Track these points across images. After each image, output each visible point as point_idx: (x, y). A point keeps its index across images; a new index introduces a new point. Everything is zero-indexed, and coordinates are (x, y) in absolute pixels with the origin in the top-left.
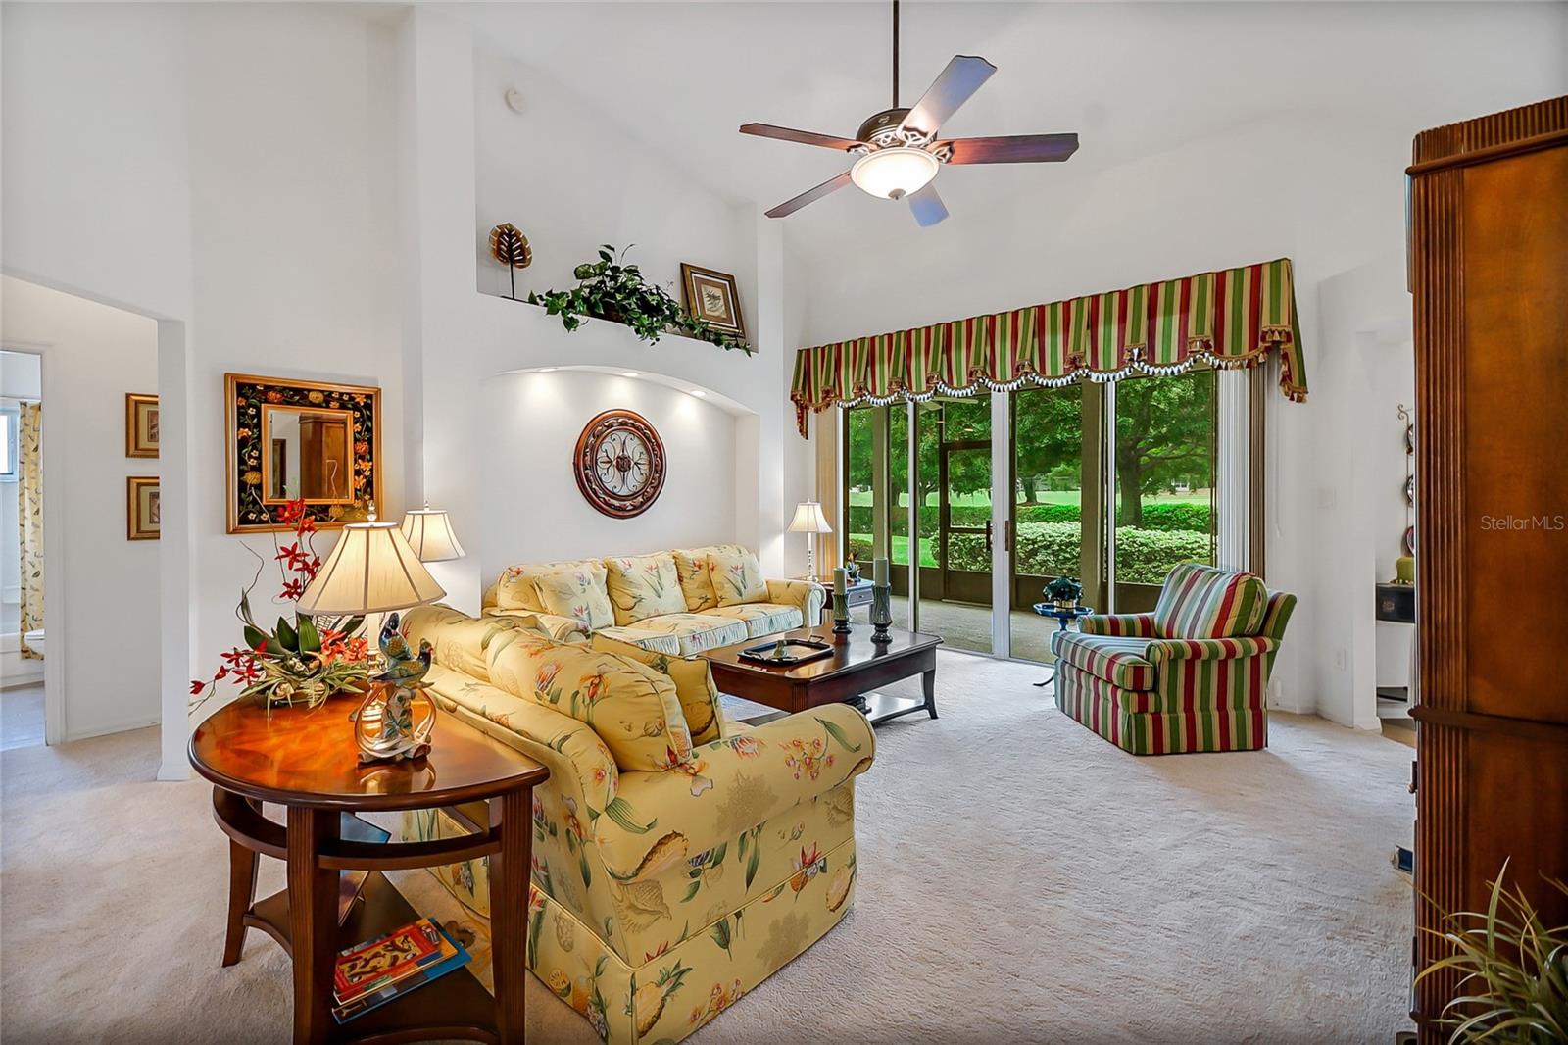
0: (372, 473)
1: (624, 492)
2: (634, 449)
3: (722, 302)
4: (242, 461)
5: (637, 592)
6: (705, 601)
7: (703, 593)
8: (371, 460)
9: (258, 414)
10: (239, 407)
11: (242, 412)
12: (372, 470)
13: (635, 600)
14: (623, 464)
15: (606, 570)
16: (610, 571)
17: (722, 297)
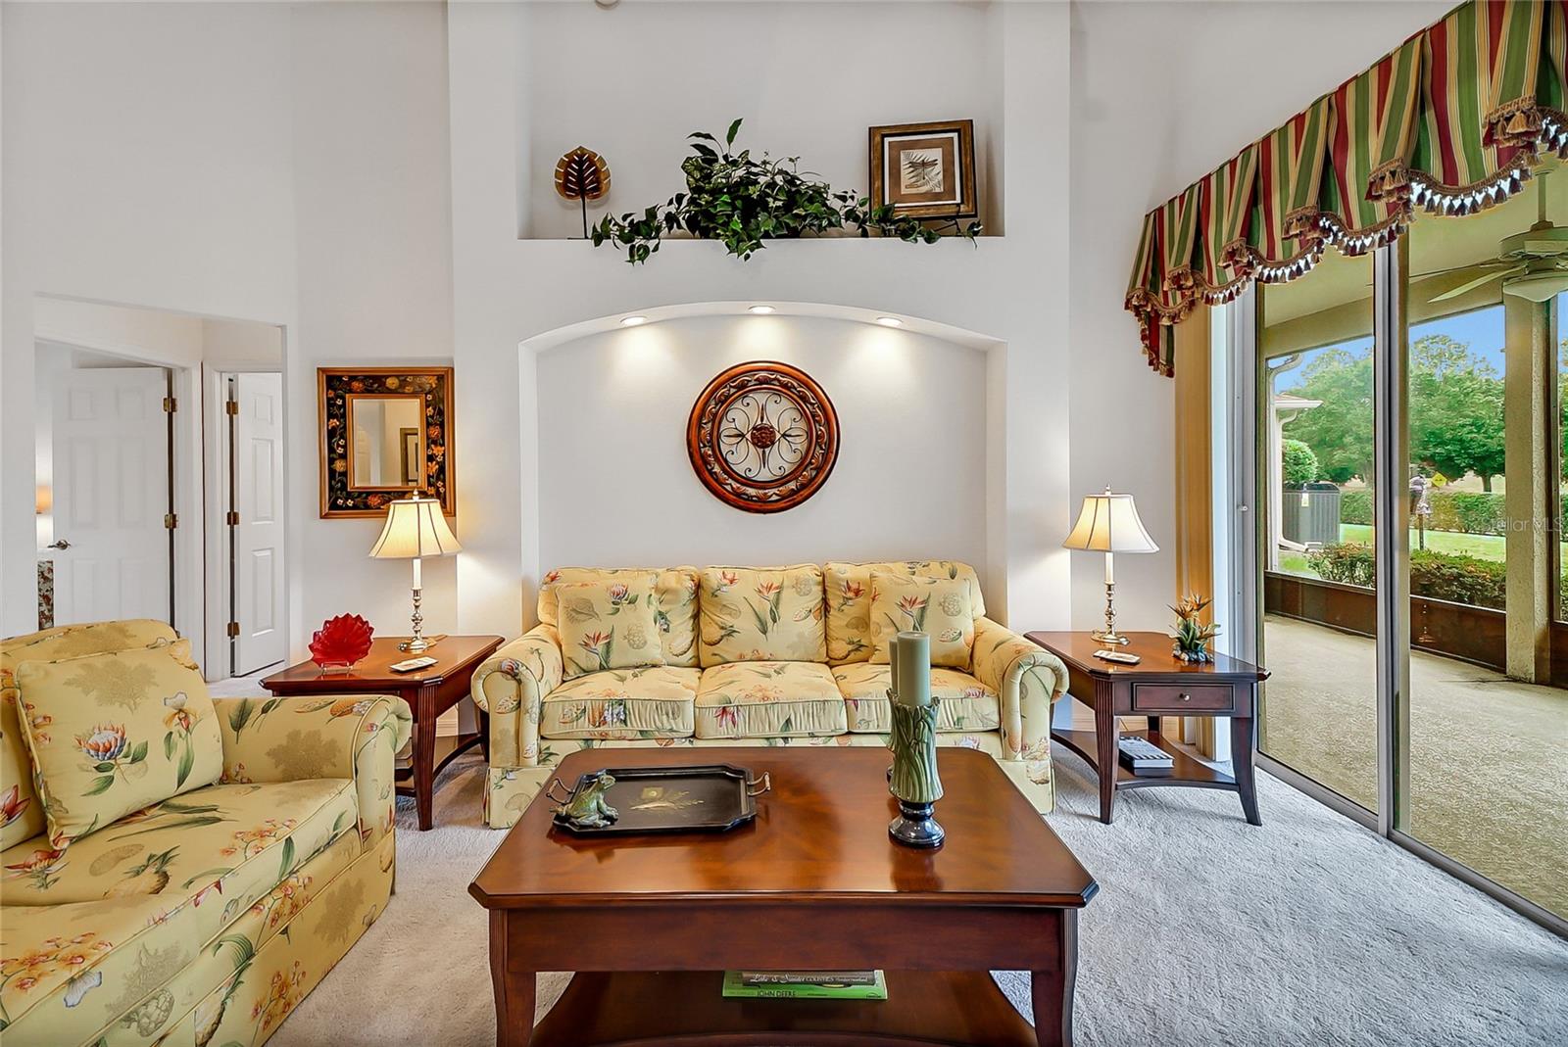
0: (444, 459)
1: (764, 475)
2: (781, 414)
3: (939, 168)
4: (331, 450)
5: (728, 620)
6: (857, 650)
7: (855, 635)
8: (443, 445)
9: (344, 405)
10: (329, 399)
11: (331, 403)
12: (443, 455)
13: (723, 632)
14: (763, 437)
15: (690, 584)
16: (699, 586)
17: (940, 162)
